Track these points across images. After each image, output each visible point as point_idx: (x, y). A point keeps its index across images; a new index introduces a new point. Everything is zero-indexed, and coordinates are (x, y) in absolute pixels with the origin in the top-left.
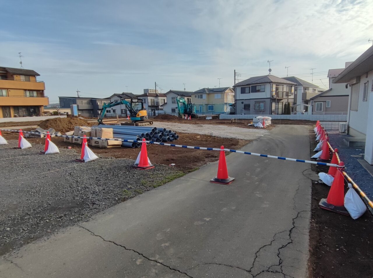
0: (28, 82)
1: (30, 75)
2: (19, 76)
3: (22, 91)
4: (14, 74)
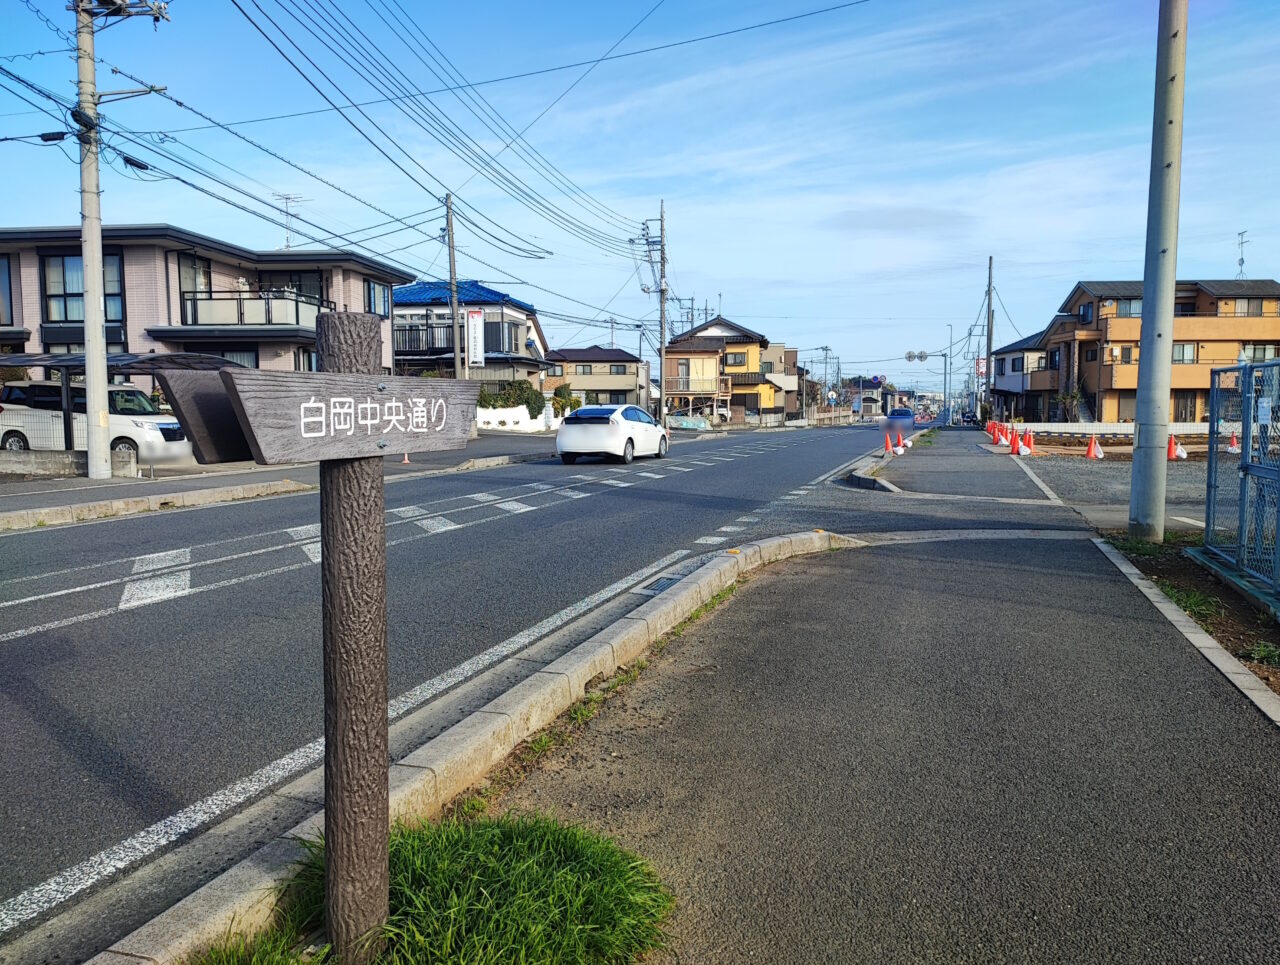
0: (1256, 320)
1: (1262, 298)
2: (1231, 303)
3: (1237, 346)
4: (1221, 299)
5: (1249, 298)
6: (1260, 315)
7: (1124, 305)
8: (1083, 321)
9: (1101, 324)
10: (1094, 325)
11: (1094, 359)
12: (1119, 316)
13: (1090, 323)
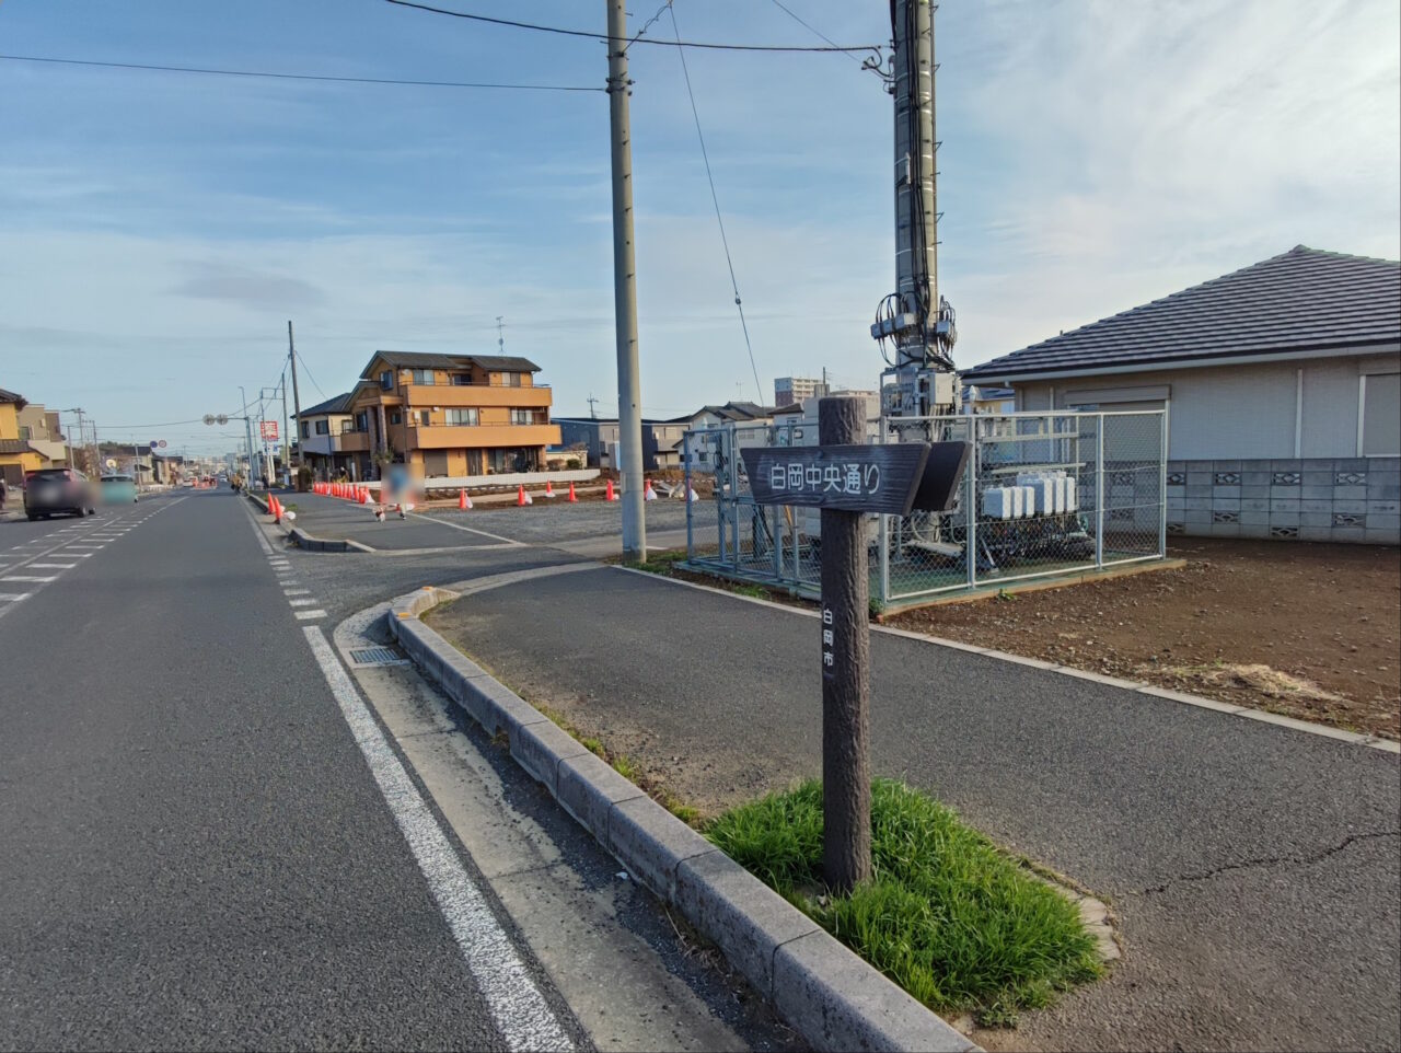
0: (517, 390)
1: (519, 372)
2: (498, 375)
3: (506, 411)
4: (490, 372)
5: (511, 372)
6: (519, 386)
7: (418, 374)
8: (385, 387)
9: (402, 390)
10: (395, 391)
11: (398, 421)
12: (415, 383)
13: (391, 389)
